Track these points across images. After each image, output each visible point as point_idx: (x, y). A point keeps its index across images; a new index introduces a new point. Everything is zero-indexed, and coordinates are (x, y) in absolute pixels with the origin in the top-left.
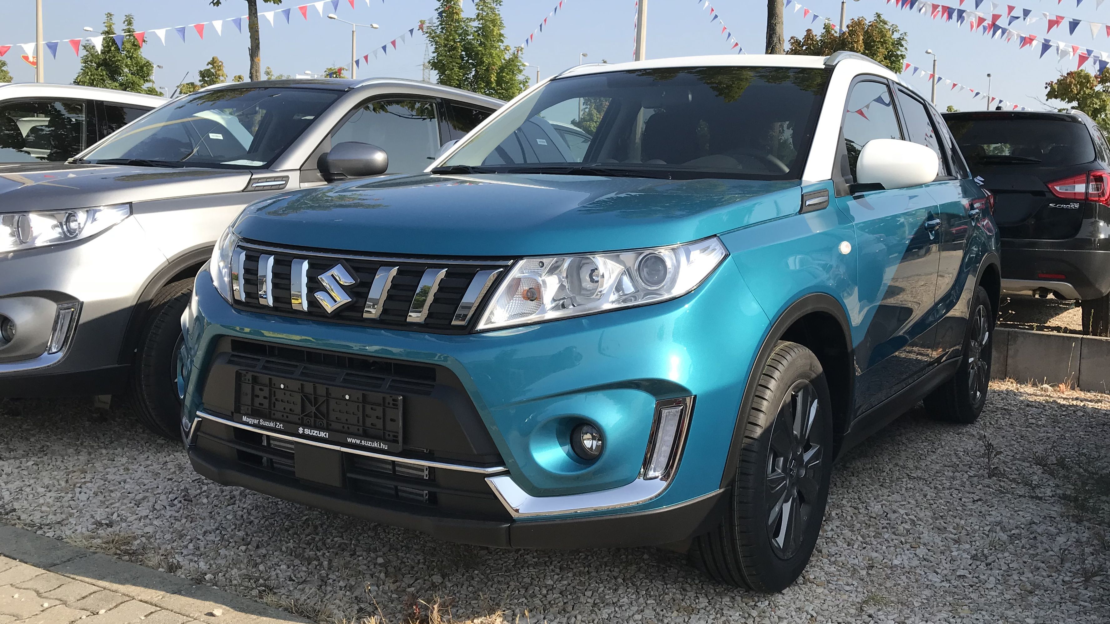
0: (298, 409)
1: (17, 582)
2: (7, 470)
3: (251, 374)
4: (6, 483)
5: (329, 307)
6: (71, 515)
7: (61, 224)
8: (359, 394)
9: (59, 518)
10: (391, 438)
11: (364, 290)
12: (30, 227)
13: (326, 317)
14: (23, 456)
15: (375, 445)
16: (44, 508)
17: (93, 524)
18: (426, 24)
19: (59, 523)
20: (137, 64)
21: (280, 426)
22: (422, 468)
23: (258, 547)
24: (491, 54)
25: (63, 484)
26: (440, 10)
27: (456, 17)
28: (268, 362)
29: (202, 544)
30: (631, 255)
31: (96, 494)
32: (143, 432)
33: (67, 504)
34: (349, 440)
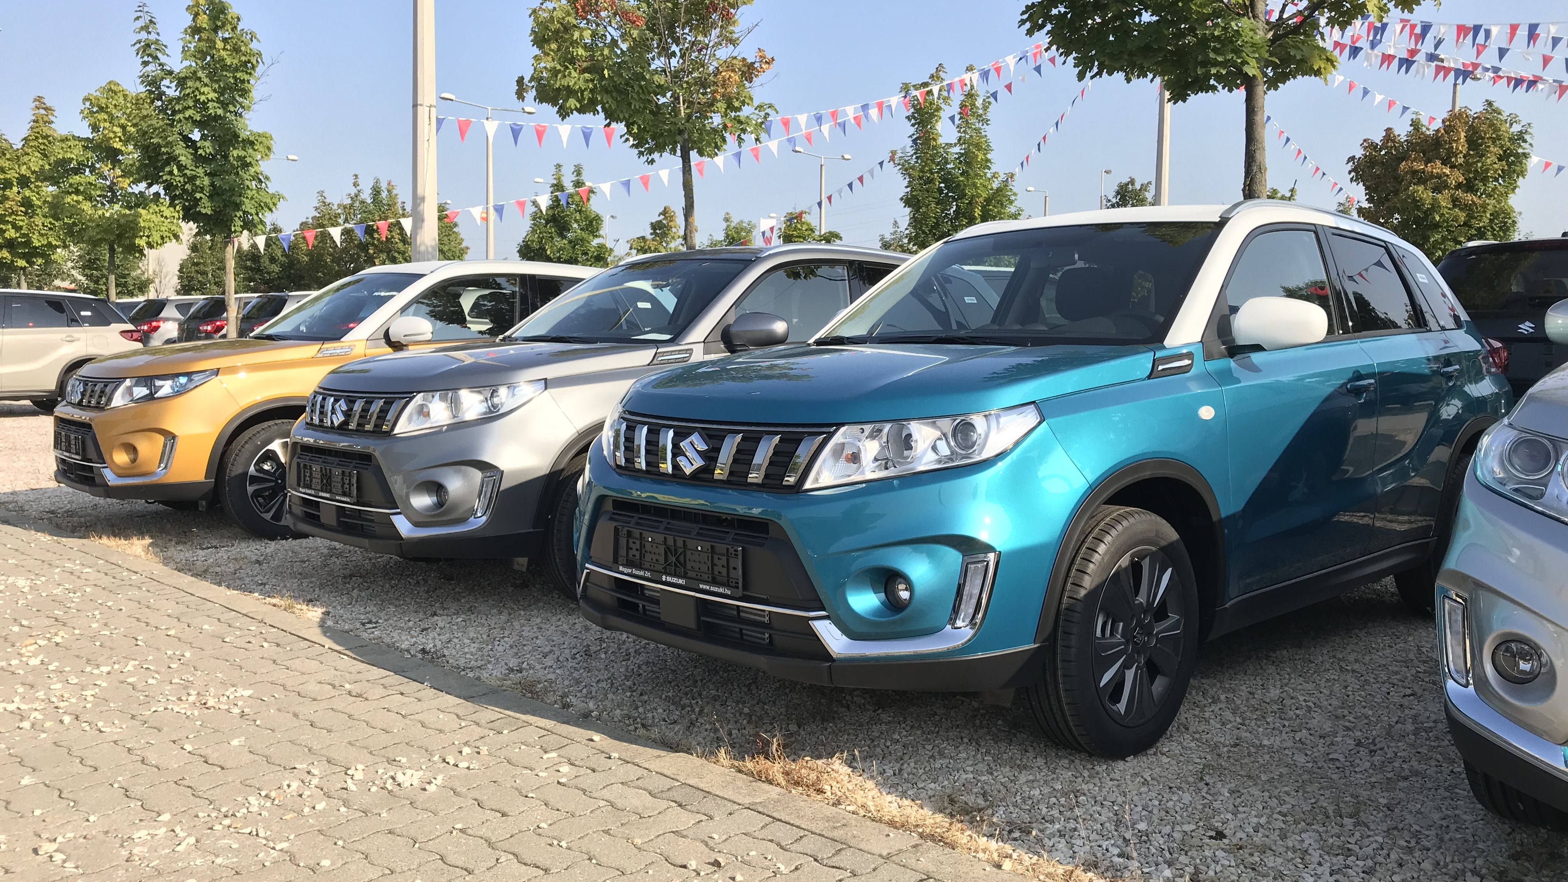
0: (662, 559)
1: (443, 707)
2: (441, 624)
3: (626, 529)
4: (439, 635)
5: (688, 470)
6: (489, 662)
7: (486, 399)
8: (708, 545)
9: (479, 663)
10: (734, 584)
11: (713, 454)
12: (461, 403)
13: (685, 479)
14: (454, 614)
15: (721, 590)
16: (468, 656)
17: (507, 669)
18: (899, 155)
19: (479, 667)
20: (586, 218)
21: (648, 574)
22: (762, 613)
23: (641, 694)
24: (974, 185)
25: (485, 637)
26: (915, 137)
27: (933, 143)
28: (640, 518)
29: (594, 689)
30: (947, 421)
31: (511, 646)
32: (559, 598)
33: (486, 654)
34: (701, 586)
